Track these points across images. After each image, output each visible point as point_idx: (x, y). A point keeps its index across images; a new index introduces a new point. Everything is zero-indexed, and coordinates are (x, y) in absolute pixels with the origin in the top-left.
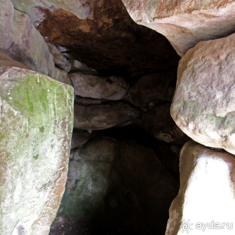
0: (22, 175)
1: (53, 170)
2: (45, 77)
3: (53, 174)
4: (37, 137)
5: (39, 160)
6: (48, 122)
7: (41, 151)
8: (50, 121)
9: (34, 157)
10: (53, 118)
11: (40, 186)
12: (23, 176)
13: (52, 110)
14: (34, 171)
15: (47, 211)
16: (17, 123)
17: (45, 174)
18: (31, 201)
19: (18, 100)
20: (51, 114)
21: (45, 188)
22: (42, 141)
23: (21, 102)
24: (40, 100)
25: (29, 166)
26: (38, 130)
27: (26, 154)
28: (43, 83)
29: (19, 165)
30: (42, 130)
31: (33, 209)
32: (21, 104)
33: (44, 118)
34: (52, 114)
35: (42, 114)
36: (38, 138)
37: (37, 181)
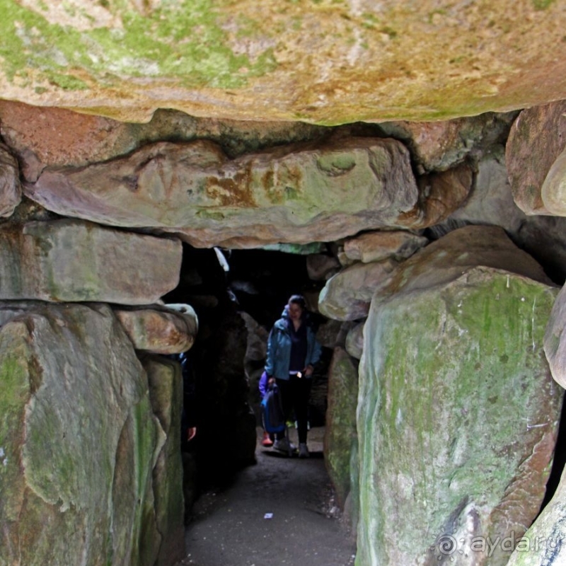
0: (467, 423)
1: (524, 426)
2: (518, 279)
3: (522, 431)
4: (495, 370)
5: (498, 406)
6: (516, 348)
7: (503, 392)
8: (519, 347)
9: (489, 400)
10: (525, 342)
11: (499, 448)
12: (469, 426)
13: (525, 329)
14: (488, 422)
15: (520, 496)
16: (461, 347)
17: (508, 429)
18: (485, 469)
19: (470, 314)
20: (522, 337)
21: (508, 453)
22: (505, 377)
23: (473, 318)
24: (506, 313)
25: (480, 413)
26: (498, 359)
27: (475, 393)
28: (515, 288)
29: (463, 408)
30: (504, 359)
31: (490, 485)
32: (472, 320)
33: (508, 342)
34: (524, 336)
35: (506, 335)
36: (497, 371)
37: (494, 439)
